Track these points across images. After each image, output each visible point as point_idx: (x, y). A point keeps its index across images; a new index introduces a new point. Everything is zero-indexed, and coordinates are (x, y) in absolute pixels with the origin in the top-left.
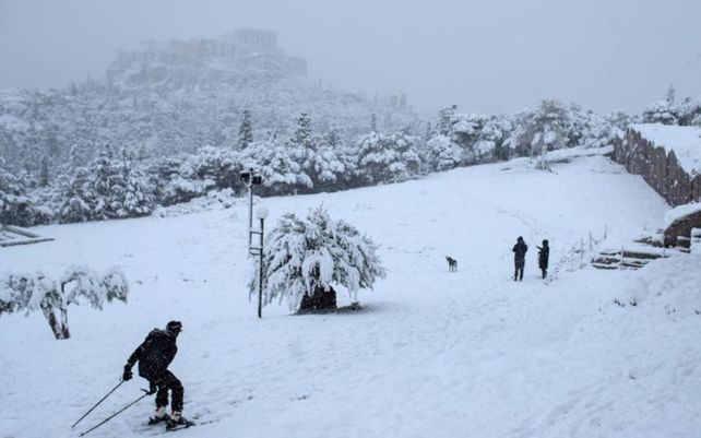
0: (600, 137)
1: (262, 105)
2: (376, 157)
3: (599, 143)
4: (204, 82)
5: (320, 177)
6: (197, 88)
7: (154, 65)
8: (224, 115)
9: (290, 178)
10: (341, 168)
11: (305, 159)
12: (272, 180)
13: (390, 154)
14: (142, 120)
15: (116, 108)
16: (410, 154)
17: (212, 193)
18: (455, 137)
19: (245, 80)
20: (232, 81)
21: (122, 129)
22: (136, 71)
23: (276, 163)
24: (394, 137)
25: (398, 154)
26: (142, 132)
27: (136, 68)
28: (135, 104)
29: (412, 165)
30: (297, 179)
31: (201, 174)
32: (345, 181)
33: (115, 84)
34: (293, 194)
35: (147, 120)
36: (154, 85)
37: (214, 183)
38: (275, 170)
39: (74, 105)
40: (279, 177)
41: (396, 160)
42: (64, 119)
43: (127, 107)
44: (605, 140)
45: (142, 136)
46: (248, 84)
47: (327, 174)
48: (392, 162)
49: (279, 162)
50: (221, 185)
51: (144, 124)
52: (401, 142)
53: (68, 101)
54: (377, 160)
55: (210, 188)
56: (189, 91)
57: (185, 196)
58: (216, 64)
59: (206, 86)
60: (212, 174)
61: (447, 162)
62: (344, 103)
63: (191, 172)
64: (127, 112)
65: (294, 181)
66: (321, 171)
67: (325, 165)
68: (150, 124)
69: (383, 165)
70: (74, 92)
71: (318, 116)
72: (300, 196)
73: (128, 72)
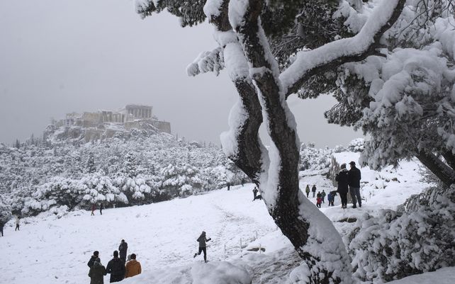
0: (321, 163)
1: (136, 151)
2: (173, 182)
3: (319, 167)
4: (104, 137)
5: (133, 196)
6: (99, 141)
7: (73, 127)
8: (111, 158)
9: (110, 197)
10: (148, 190)
11: (124, 184)
12: (96, 199)
13: (182, 179)
14: (58, 162)
15: (42, 155)
16: (196, 179)
17: (54, 209)
18: (229, 167)
19: (130, 136)
20: (121, 136)
21: (45, 168)
22: (62, 132)
23: (100, 187)
24: (185, 167)
25: (188, 178)
26: (56, 170)
27: (62, 130)
28: (55, 152)
29: (197, 185)
30: (115, 197)
31: (47, 195)
32: (152, 197)
33: (48, 140)
34: (112, 207)
35: (61, 162)
36: (72, 140)
37: (55, 202)
38: (100, 192)
39: (15, 154)
40: (101, 197)
41: (187, 182)
42: (6, 163)
43: (50, 154)
44: (323, 165)
45: (57, 172)
46: (131, 138)
47: (138, 194)
48: (183, 184)
49: (102, 187)
50: (60, 203)
51: (59, 164)
52: (190, 170)
53: (11, 151)
54: (173, 184)
55: (51, 206)
56: (93, 143)
57: (35, 212)
58: (112, 126)
59: (105, 140)
60: (54, 195)
61: (222, 183)
62: (190, 149)
63: (40, 195)
64: (49, 158)
65: (112, 199)
66: (134, 191)
67: (137, 188)
68: (63, 165)
69: (177, 186)
70: (18, 146)
71: (171, 157)
72: (117, 209)
73: (57, 132)
